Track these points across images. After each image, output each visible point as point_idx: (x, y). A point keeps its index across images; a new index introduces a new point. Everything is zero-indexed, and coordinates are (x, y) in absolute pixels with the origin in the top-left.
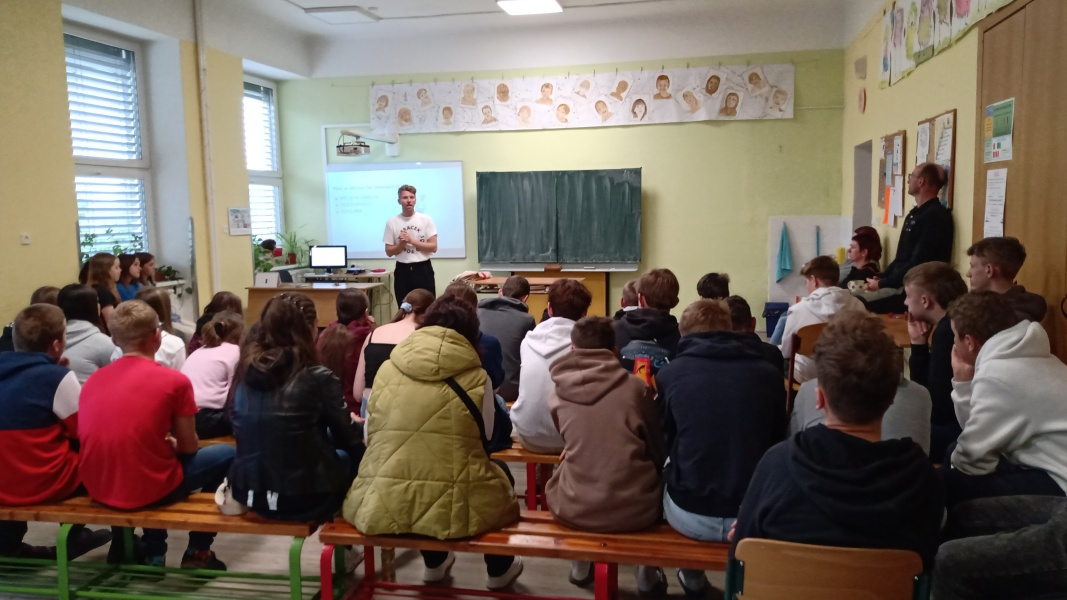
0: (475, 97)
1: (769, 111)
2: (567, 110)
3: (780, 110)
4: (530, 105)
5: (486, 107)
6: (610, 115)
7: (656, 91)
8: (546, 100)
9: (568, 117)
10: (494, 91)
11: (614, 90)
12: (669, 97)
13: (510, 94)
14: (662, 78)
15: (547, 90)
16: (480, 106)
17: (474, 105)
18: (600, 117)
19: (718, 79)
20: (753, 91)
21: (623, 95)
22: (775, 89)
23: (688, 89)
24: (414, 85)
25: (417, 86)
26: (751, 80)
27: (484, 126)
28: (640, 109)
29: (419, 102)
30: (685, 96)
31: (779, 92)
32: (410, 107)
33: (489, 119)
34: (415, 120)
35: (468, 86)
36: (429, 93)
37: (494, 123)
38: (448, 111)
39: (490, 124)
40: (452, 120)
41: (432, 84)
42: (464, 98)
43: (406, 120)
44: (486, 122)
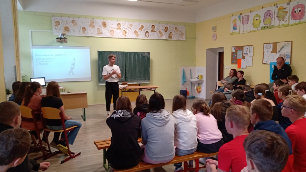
0: (94, 25)
1: (180, 38)
2: (126, 32)
3: (182, 38)
4: (114, 29)
5: (98, 29)
6: (139, 35)
7: (152, 30)
8: (119, 28)
9: (126, 35)
10: (101, 24)
11: (140, 28)
12: (155, 32)
13: (107, 25)
14: (153, 26)
15: (119, 25)
16: (96, 28)
17: (94, 28)
18: (136, 36)
19: (167, 28)
20: (176, 32)
21: (143, 29)
22: (181, 32)
23: (160, 30)
24: (70, 18)
25: (71, 19)
26: (175, 29)
27: (98, 35)
28: (147, 34)
29: (73, 24)
30: (159, 32)
31: (182, 33)
32: (69, 26)
33: (99, 33)
34: (71, 31)
35: (91, 21)
36: (76, 22)
37: (101, 34)
38: (84, 29)
39: (100, 35)
40: (86, 32)
41: (78, 19)
42: (90, 25)
43: (67, 31)
44: (98, 34)
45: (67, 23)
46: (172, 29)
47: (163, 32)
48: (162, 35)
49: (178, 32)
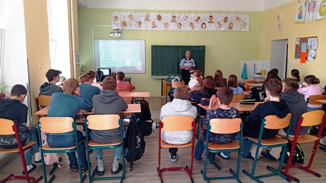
0: (150, 18)
1: (242, 29)
2: (181, 25)
3: (245, 29)
5: (153, 22)
6: (195, 27)
7: (209, 21)
8: (174, 21)
9: (181, 27)
10: (156, 17)
11: (196, 19)
12: (213, 22)
13: (162, 18)
14: (211, 16)
15: (175, 18)
17: (149, 21)
18: (191, 28)
19: (227, 18)
20: (237, 22)
21: (199, 21)
22: (244, 22)
23: (219, 20)
24: (127, 13)
26: (237, 19)
27: (153, 28)
28: (204, 26)
29: (130, 19)
30: (218, 22)
31: (245, 23)
33: (154, 26)
35: (147, 14)
36: (133, 16)
37: (156, 28)
38: (140, 23)
39: (155, 28)
40: (141, 26)
41: (134, 13)
42: (146, 19)
43: (125, 25)
44: (153, 27)
45: (125, 18)
46: (233, 19)
47: (222, 23)
48: (220, 26)
49: (239, 21)
